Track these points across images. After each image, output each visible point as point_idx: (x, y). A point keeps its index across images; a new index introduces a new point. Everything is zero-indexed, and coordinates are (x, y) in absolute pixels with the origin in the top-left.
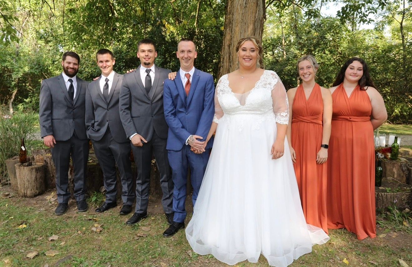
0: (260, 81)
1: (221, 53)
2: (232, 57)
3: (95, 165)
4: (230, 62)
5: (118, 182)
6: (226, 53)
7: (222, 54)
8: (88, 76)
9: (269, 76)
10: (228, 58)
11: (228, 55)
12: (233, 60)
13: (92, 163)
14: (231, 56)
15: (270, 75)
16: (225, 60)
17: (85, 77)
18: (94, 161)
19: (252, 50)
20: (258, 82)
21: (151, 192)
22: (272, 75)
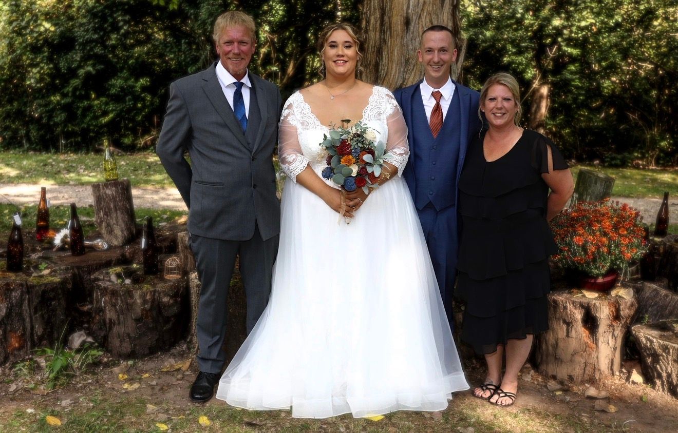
0: (369, 107)
1: (363, 8)
2: (389, 18)
3: (56, 283)
4: (382, 31)
5: (114, 325)
6: (375, 9)
7: (365, 11)
8: (38, 40)
9: (383, 98)
10: (379, 22)
11: (378, 15)
12: (390, 27)
13: (50, 279)
14: (385, 17)
15: (384, 96)
16: (371, 26)
17: (31, 44)
18: (55, 271)
19: (347, 44)
20: (366, 108)
21: (194, 348)
22: (387, 97)
